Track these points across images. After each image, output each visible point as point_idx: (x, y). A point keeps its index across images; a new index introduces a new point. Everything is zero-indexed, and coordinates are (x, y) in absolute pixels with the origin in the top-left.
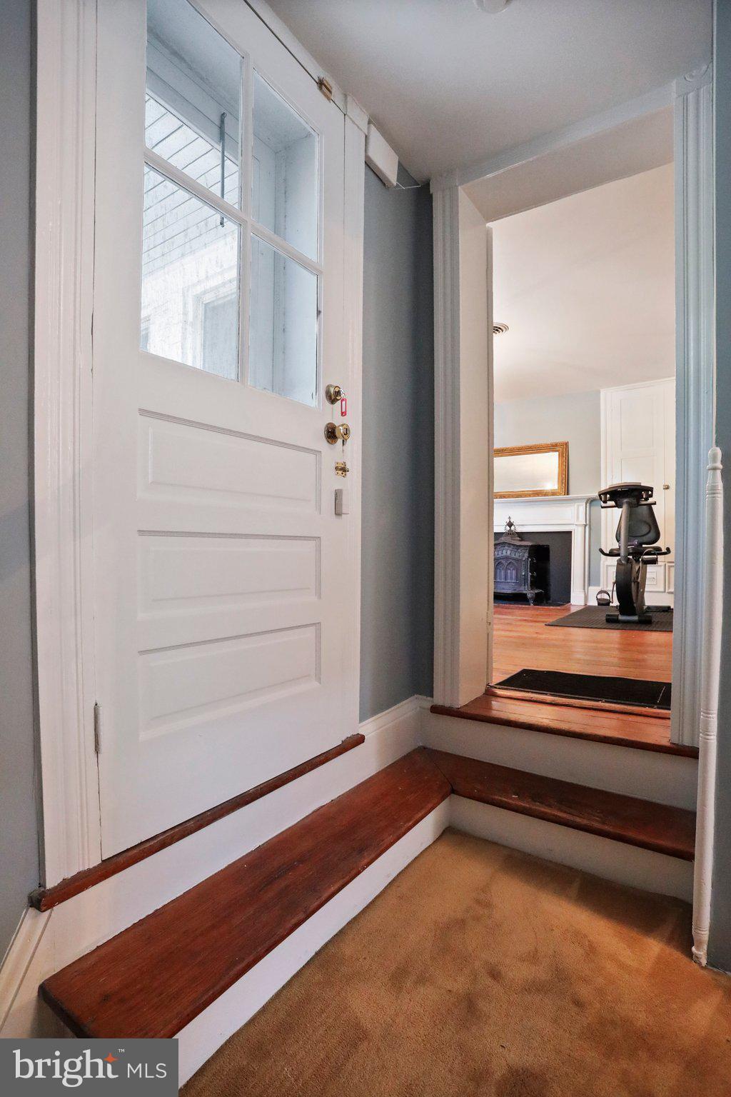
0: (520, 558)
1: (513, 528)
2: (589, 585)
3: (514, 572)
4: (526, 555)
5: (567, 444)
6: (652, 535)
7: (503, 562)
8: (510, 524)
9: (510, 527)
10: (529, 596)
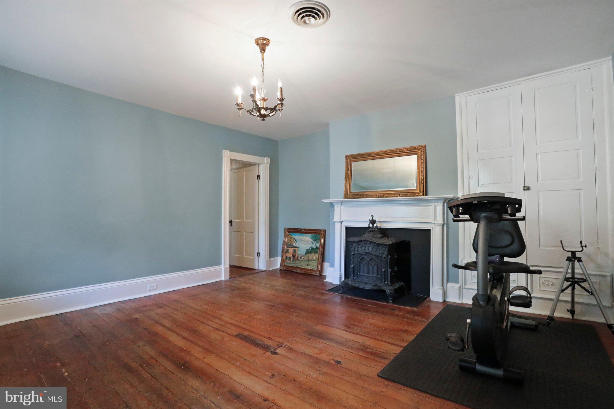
0: (381, 255)
1: (375, 225)
2: (448, 281)
3: (375, 267)
4: (386, 253)
5: (424, 147)
6: (515, 247)
7: (366, 257)
8: (373, 222)
9: (373, 224)
10: (388, 292)
